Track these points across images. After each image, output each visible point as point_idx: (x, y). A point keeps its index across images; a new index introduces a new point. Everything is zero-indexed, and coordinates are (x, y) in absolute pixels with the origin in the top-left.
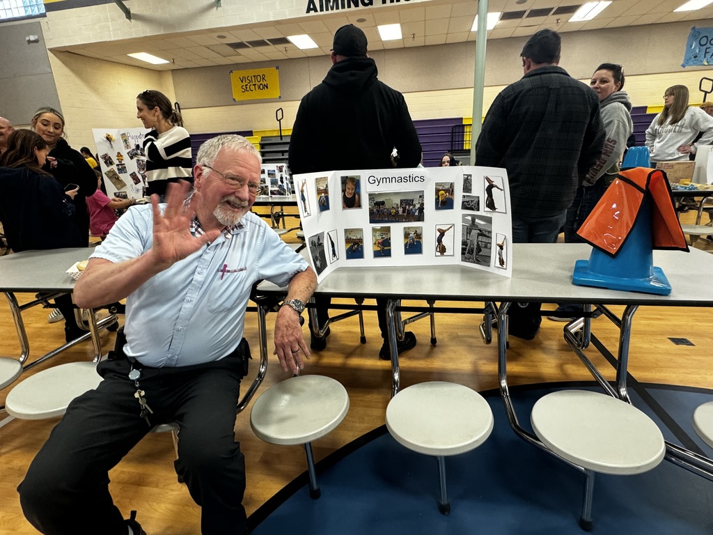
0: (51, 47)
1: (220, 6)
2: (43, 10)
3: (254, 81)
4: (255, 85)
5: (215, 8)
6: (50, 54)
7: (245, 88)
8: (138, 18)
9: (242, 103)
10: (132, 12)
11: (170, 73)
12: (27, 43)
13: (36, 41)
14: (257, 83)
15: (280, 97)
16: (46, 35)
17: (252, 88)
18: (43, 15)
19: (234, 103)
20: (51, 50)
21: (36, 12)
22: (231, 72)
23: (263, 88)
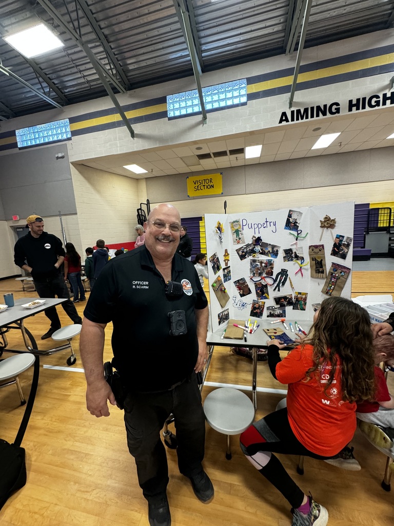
0: (72, 161)
1: (206, 124)
2: (69, 136)
3: (203, 183)
4: (204, 186)
5: (202, 125)
6: (71, 166)
7: (196, 188)
8: (140, 136)
9: (194, 198)
10: (135, 132)
11: (145, 180)
12: (56, 159)
13: (63, 157)
14: (206, 184)
15: (222, 193)
16: (70, 153)
17: (202, 188)
18: (69, 139)
19: (189, 198)
20: (72, 163)
21: (65, 137)
22: (188, 177)
23: (210, 187)
